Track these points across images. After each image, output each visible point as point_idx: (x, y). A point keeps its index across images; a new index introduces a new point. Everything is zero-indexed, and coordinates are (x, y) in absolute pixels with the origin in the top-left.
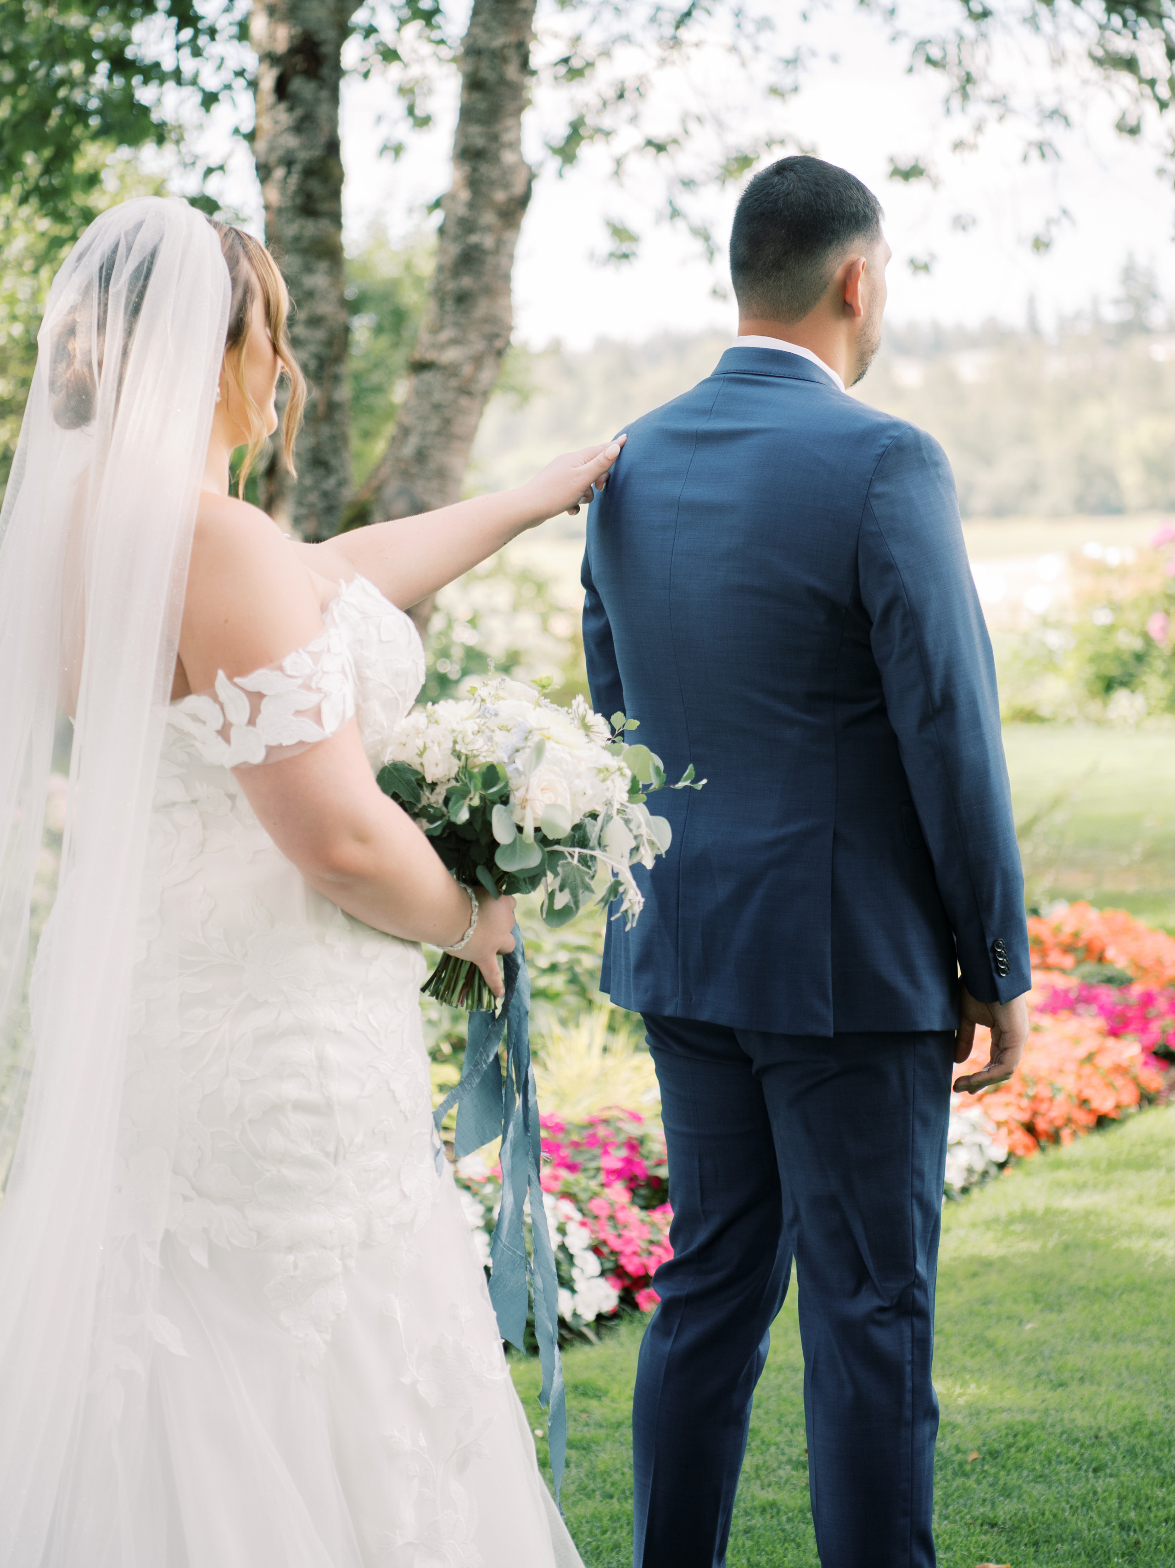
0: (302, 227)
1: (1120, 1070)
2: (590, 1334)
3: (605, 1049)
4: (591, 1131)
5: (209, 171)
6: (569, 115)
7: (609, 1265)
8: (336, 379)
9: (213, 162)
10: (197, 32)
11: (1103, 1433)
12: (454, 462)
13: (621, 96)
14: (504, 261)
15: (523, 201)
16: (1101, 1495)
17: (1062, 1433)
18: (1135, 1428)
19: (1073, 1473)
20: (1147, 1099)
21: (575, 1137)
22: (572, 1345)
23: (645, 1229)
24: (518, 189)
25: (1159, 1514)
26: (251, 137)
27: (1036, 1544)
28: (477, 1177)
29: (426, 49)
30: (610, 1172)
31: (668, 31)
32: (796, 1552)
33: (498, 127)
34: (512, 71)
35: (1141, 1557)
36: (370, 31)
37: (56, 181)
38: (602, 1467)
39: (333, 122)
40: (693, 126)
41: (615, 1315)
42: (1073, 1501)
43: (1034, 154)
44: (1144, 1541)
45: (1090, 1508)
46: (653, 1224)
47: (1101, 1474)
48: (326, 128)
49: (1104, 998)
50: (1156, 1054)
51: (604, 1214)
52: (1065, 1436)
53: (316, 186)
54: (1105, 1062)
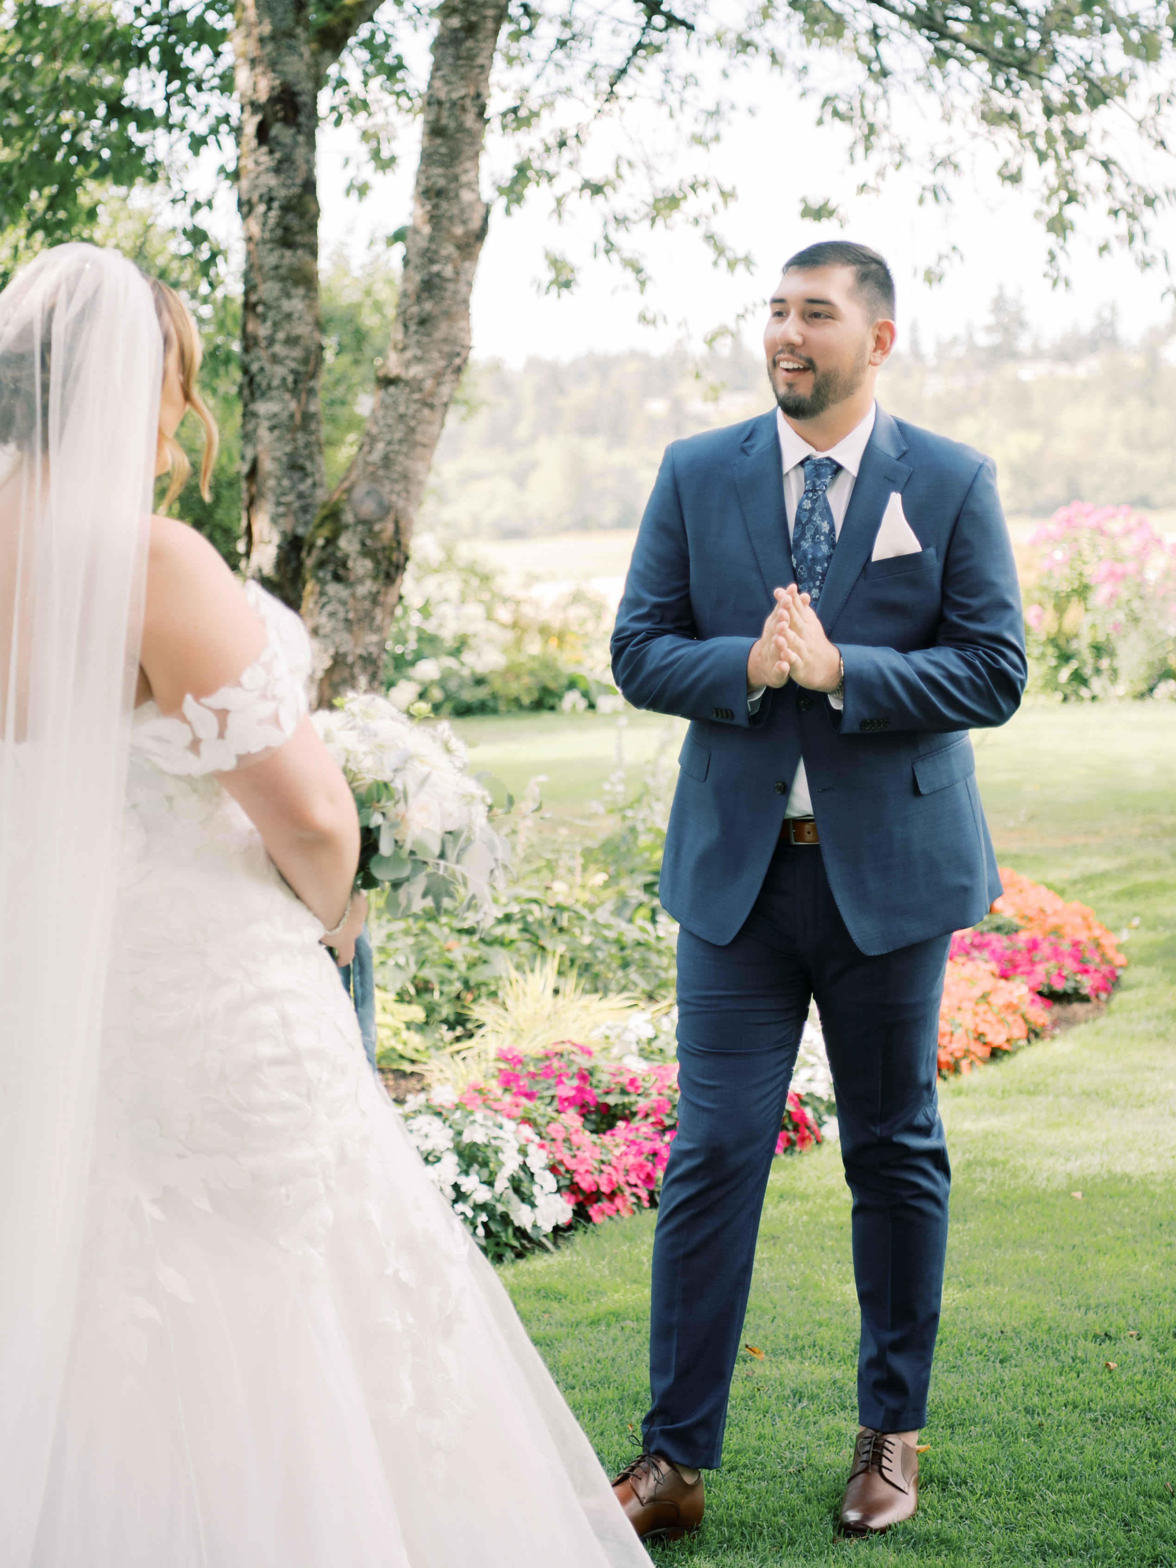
0: (282, 257)
1: (1011, 1007)
2: (549, 1245)
3: (556, 991)
4: (547, 1063)
5: (197, 206)
6: (516, 160)
7: (565, 1182)
8: (311, 392)
9: (202, 198)
10: (185, 83)
11: (1008, 1329)
12: (419, 467)
13: (562, 144)
14: (463, 289)
15: (481, 234)
16: (1007, 1383)
17: (971, 1329)
18: (1035, 1324)
19: (982, 1364)
20: (1034, 1034)
21: (532, 1069)
22: (534, 1253)
23: (597, 1150)
24: (475, 224)
25: (1059, 1399)
26: (235, 176)
27: (952, 1426)
28: (447, 1104)
29: (390, 99)
30: (563, 1100)
31: (605, 86)
32: (740, 1435)
33: (458, 170)
34: (469, 120)
35: (1044, 1437)
36: (341, 83)
37: (62, 215)
38: (564, 1362)
39: (310, 164)
40: (625, 170)
41: (570, 1227)
42: (984, 1389)
43: (929, 196)
44: (1047, 1424)
45: (998, 1395)
46: (603, 1146)
47: (1007, 1364)
48: (304, 167)
49: (995, 945)
50: (1040, 994)
51: (560, 1137)
52: (974, 1332)
53: (293, 220)
54: (998, 1000)
